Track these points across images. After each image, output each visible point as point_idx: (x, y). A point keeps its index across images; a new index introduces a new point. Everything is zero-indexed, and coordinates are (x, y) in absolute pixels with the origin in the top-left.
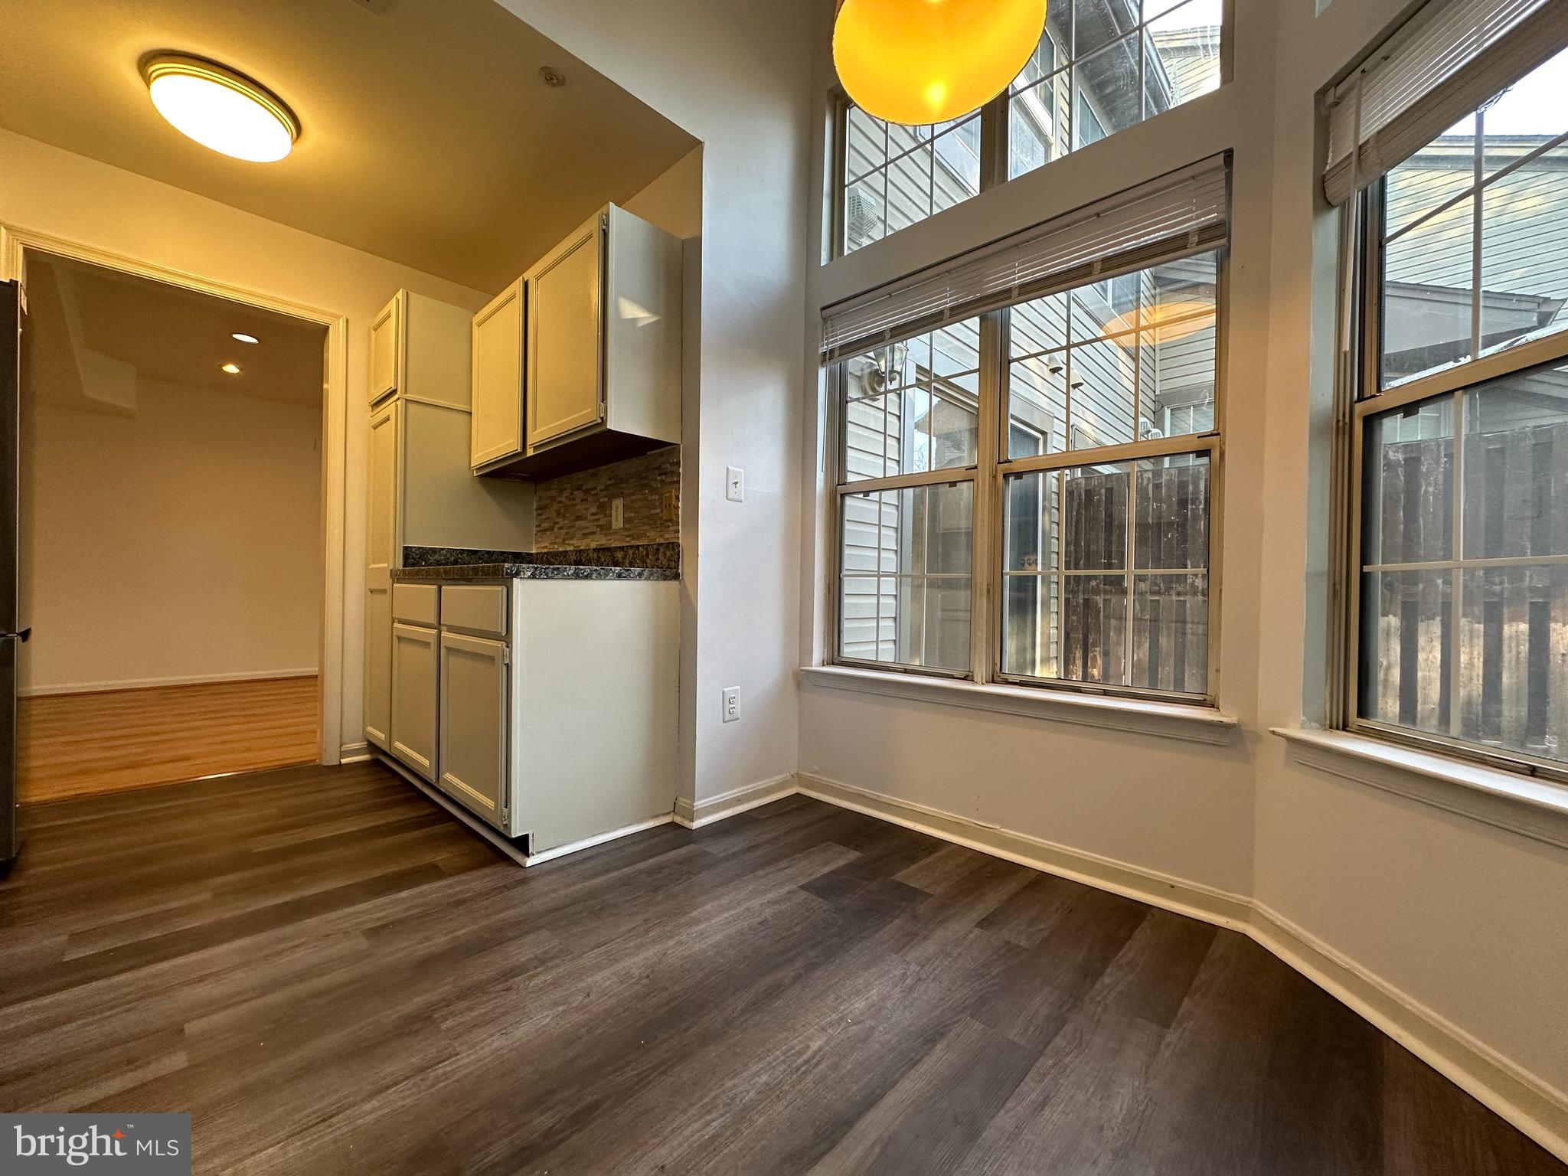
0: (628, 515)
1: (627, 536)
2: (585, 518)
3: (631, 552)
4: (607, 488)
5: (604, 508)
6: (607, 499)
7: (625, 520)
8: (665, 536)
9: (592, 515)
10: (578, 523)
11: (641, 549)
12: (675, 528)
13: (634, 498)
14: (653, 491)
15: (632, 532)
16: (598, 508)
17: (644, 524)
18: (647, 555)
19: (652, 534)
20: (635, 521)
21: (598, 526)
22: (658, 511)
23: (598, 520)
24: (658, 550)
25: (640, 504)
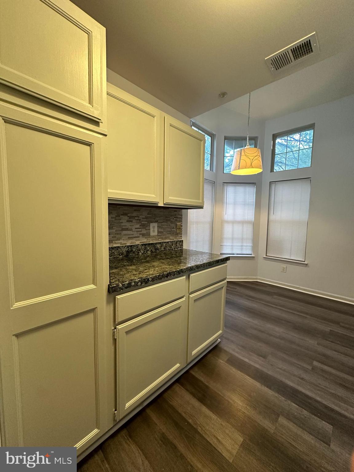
0: (160, 230)
1: (160, 238)
2: (131, 230)
3: (164, 244)
4: (146, 218)
5: (145, 226)
6: (147, 222)
7: (158, 232)
8: (177, 238)
9: (136, 228)
10: (124, 232)
11: (169, 243)
12: (181, 235)
13: (163, 224)
14: (172, 222)
15: (161, 237)
16: (140, 226)
17: (168, 234)
18: (172, 245)
19: (171, 238)
20: (164, 233)
21: (140, 234)
22: (175, 230)
23: (141, 231)
24: (177, 243)
25: (166, 226)
